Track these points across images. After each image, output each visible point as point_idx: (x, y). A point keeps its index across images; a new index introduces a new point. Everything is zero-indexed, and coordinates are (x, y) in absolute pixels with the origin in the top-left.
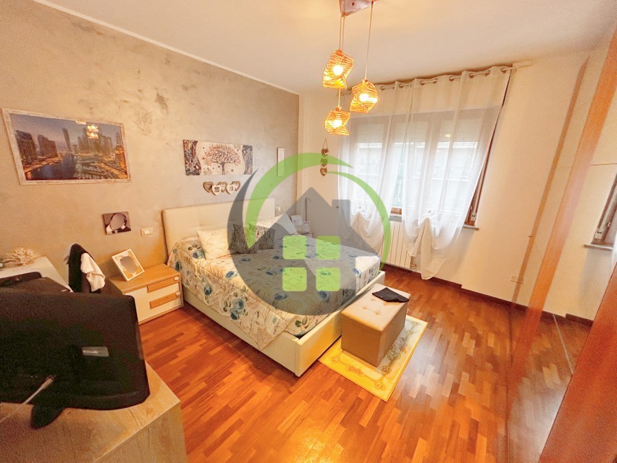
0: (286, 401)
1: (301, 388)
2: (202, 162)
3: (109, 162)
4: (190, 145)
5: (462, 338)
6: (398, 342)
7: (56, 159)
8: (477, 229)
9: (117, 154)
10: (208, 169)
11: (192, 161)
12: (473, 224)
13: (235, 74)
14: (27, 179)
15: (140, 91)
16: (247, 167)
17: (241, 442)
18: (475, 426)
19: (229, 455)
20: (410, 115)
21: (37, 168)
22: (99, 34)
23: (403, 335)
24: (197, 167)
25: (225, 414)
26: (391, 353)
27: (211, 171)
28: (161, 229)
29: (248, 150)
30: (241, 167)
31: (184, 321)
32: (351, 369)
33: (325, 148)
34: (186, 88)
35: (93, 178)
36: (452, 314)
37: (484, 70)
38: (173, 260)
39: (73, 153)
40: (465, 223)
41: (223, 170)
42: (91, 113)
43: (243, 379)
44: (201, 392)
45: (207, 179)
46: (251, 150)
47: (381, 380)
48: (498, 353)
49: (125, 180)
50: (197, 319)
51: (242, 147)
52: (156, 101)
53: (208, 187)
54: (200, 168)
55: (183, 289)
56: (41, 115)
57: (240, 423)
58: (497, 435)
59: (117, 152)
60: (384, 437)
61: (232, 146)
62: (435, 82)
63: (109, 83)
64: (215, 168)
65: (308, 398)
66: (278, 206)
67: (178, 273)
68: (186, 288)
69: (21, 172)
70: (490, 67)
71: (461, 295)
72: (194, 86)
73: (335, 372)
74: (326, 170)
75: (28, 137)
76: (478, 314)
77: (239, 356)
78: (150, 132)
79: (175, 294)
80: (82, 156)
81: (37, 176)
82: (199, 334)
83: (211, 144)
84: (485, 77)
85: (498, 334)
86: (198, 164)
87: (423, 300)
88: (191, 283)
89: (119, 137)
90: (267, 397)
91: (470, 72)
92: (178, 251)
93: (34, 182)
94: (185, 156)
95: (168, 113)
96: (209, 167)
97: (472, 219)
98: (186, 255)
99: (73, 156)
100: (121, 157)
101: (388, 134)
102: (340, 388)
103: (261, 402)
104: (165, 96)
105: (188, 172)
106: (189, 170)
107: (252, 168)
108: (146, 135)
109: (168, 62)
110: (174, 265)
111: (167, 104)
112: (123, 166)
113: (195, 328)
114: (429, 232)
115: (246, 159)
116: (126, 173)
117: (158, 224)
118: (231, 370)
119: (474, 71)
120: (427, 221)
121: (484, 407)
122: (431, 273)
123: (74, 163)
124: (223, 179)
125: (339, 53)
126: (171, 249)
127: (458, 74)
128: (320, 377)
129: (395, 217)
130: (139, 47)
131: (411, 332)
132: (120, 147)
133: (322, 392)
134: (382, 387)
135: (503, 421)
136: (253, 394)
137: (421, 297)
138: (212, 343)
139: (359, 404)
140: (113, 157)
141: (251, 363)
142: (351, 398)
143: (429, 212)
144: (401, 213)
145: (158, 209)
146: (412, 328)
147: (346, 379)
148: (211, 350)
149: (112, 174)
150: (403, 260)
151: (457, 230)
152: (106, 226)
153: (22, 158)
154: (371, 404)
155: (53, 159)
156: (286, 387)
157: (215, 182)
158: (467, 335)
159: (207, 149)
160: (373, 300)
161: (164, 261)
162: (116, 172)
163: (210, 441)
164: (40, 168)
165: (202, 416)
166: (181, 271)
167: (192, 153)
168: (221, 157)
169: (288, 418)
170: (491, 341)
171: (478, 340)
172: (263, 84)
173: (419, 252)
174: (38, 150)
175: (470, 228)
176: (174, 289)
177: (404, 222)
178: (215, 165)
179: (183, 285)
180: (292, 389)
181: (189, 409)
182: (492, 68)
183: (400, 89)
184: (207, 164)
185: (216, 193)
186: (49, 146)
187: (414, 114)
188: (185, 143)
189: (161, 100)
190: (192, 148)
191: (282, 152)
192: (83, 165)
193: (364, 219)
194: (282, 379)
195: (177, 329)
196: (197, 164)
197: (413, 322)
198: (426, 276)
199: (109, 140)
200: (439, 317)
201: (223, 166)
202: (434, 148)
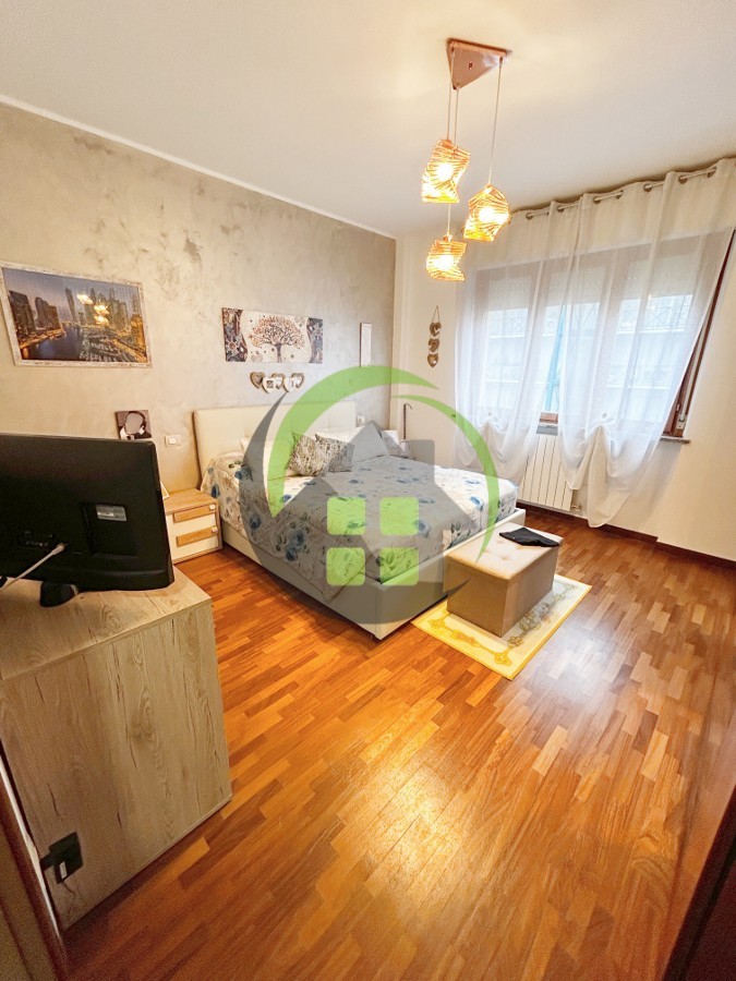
0: (360, 667)
1: (383, 654)
2: (248, 342)
3: (124, 337)
4: (231, 316)
5: (648, 610)
6: (538, 609)
7: (58, 332)
8: (687, 442)
9: (133, 327)
10: (257, 353)
11: (235, 340)
12: (680, 433)
13: (297, 207)
14: (23, 358)
15: (164, 235)
16: (315, 353)
17: (293, 706)
18: (651, 720)
19: (279, 719)
20: (574, 258)
21: (35, 344)
22: (109, 152)
23: (547, 599)
24: (242, 350)
25: (273, 675)
26: (525, 621)
27: (262, 357)
28: (192, 438)
29: (316, 326)
30: (306, 351)
31: (222, 566)
32: (460, 636)
33: (436, 321)
34: (225, 230)
35: (103, 360)
36: (637, 577)
37: (705, 168)
38: (208, 484)
39: (79, 323)
40: (665, 433)
41: (279, 355)
42: (100, 267)
43: (300, 638)
44: (243, 649)
45: (257, 368)
46: (321, 326)
47: (506, 652)
48: (708, 632)
49: (145, 365)
50: (240, 565)
51: (306, 319)
52: (185, 250)
53: (258, 379)
54: (246, 351)
55: (222, 523)
56: (40, 270)
57: (294, 685)
58: (685, 735)
59: (134, 324)
60: (501, 720)
61: (292, 319)
62: (618, 197)
63: (123, 225)
64: (267, 350)
65: (392, 666)
66: (360, 414)
67: (215, 500)
68: (227, 523)
69: (16, 348)
70: (716, 161)
71: (654, 552)
72: (237, 227)
73: (436, 639)
74: (436, 358)
75: (24, 298)
76: (682, 579)
77: (297, 611)
78: (176, 296)
79: (209, 529)
80: (89, 329)
81: (33, 354)
82: (243, 581)
83: (262, 315)
84: (704, 180)
85: (712, 607)
86: (243, 345)
87: (589, 556)
88: (232, 514)
89: (136, 302)
90: (333, 660)
91: (681, 174)
92: (215, 471)
93: (32, 362)
94: (225, 332)
95: (201, 266)
96: (259, 350)
97: (679, 426)
98: (225, 475)
99: (78, 328)
100: (139, 331)
101: (537, 291)
102: (441, 659)
103: (324, 666)
104: (198, 243)
105: (229, 357)
106: (230, 352)
107: (321, 355)
108: (170, 299)
109: (201, 192)
110: (210, 491)
111: (201, 256)
112: (141, 343)
113: (237, 575)
114: (603, 448)
115: (313, 339)
116: (145, 355)
117: (187, 431)
118: (284, 626)
119: (685, 172)
120: (600, 431)
121: (668, 698)
122: (605, 517)
123: (80, 338)
124: (279, 368)
125: (447, 144)
126: (204, 468)
127: (660, 178)
128: (412, 643)
129: (548, 427)
130: (162, 170)
131: (562, 597)
132: (137, 317)
133: (413, 661)
134: (506, 662)
135: (700, 719)
136: (314, 655)
137: (585, 552)
138: (259, 593)
139: (468, 680)
140: (128, 331)
141: (312, 620)
142: (457, 670)
143: (604, 415)
144: (557, 422)
145: (187, 408)
146: (564, 593)
147: (451, 649)
148: (258, 601)
149: (127, 355)
150: (559, 499)
151: (650, 445)
152: (119, 428)
153: (17, 328)
154: (487, 680)
155: (55, 332)
156: (361, 651)
157: (267, 374)
158: (657, 606)
159: (256, 323)
160: (500, 542)
161: (195, 485)
162: (132, 353)
163: (254, 701)
164: (38, 343)
165: (244, 673)
166: (219, 497)
167: (234, 328)
168: (276, 334)
169: (362, 687)
170: (699, 616)
171: (675, 614)
172: (340, 223)
173: (584, 484)
174: (36, 317)
175: (674, 441)
176: (209, 522)
177: (562, 434)
178: (267, 347)
179: (221, 520)
180: (369, 654)
181: (226, 665)
182: (721, 161)
183: (558, 214)
184: (256, 344)
185: (268, 390)
186: (49, 313)
187: (582, 256)
188: (225, 313)
189: (191, 248)
190: (235, 321)
191: (367, 330)
192: (91, 340)
193: (497, 434)
194: (356, 641)
195: (214, 575)
196: (241, 345)
197: (565, 585)
198: (596, 522)
199: (123, 307)
200: (612, 579)
201: (279, 350)
202: (613, 308)
